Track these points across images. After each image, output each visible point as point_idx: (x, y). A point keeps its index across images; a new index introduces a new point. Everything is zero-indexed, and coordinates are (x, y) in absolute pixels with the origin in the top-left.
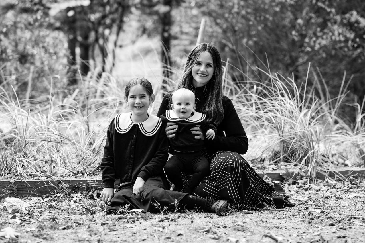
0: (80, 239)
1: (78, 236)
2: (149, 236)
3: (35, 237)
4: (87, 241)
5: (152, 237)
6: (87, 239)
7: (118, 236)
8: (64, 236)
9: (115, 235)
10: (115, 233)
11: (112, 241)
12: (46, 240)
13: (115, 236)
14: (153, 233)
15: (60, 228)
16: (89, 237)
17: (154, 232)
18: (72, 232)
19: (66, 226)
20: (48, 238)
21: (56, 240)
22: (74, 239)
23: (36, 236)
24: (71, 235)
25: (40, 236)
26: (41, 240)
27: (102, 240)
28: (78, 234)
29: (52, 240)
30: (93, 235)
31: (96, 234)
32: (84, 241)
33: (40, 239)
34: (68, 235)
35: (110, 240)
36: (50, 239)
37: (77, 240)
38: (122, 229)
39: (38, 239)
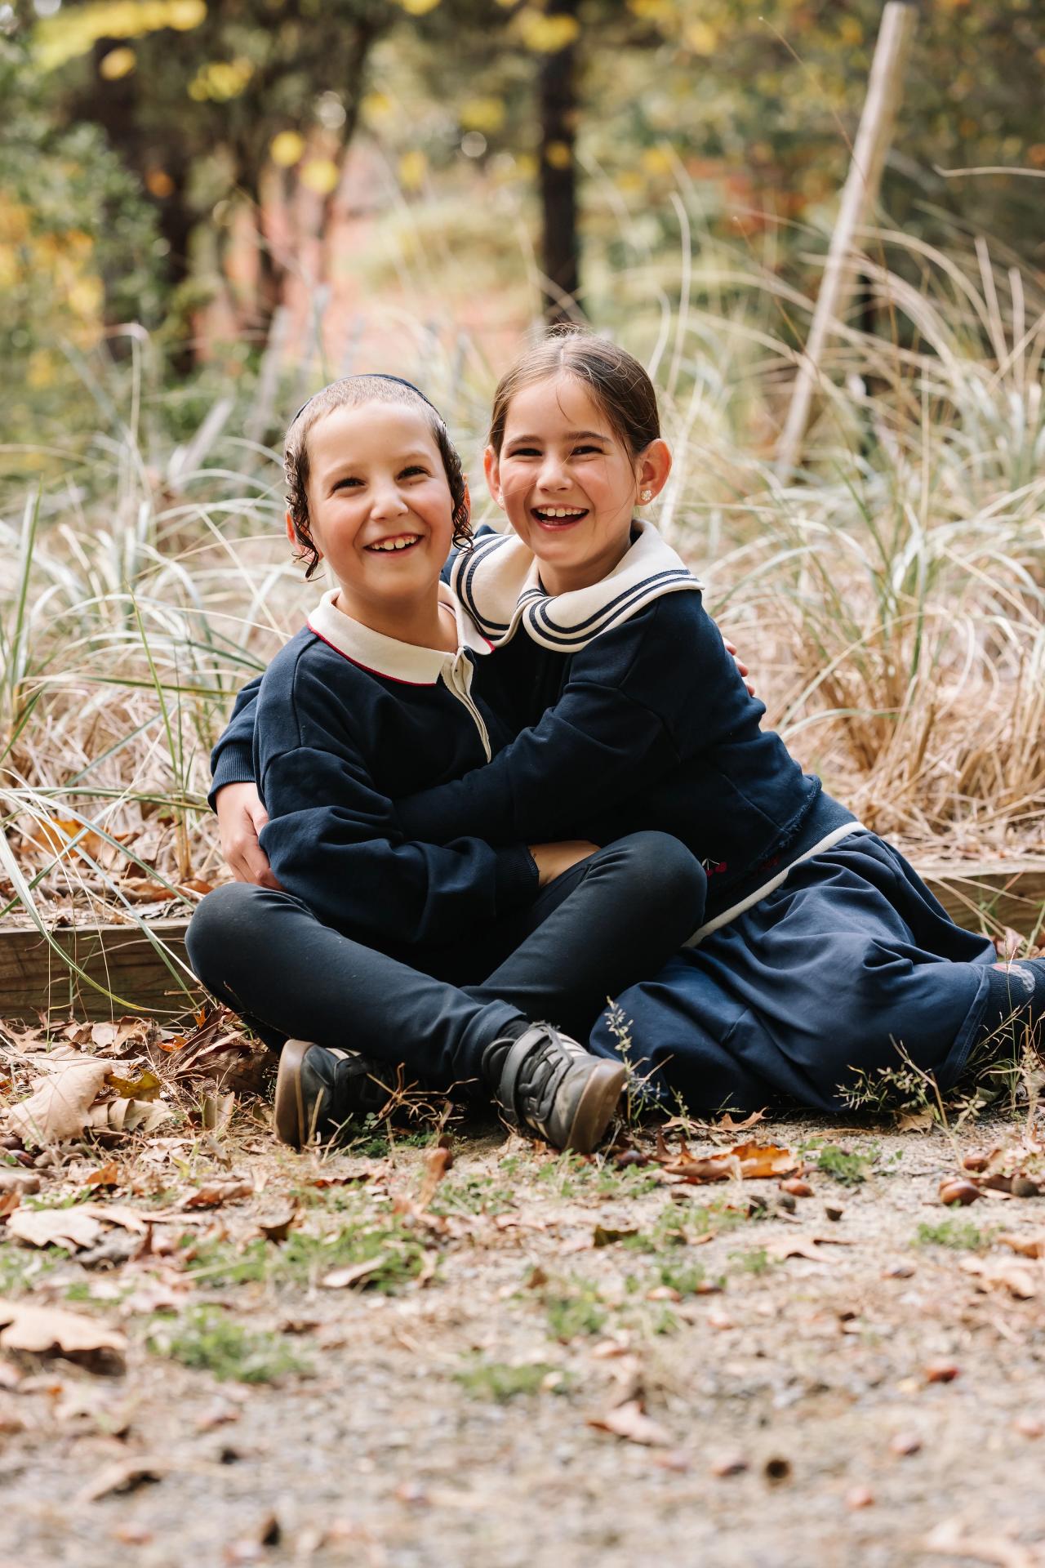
0: (507, 1382)
1: (476, 1349)
2: (966, 1338)
3: (188, 1364)
4: (558, 1392)
5: (983, 1339)
6: (552, 1380)
7: (749, 1346)
8: (381, 1354)
9: (727, 1337)
10: (715, 1310)
11: (732, 1387)
12: (265, 1390)
13: (734, 1345)
14: (973, 1306)
15: (340, 1279)
16: (557, 1353)
17: (977, 1298)
18: (431, 1319)
19: (376, 1263)
20: (279, 1379)
21: (338, 1391)
22: (457, 1379)
23: (194, 1357)
24: (431, 1347)
25: (227, 1362)
26: (241, 1392)
27: (659, 1387)
28: (471, 1333)
29: (309, 1386)
30: (577, 1343)
31: (593, 1329)
32: (533, 1390)
33: (221, 1379)
34: (407, 1339)
35: (709, 1386)
36: (293, 1384)
37: (483, 1389)
38: (749, 1276)
39: (207, 1380)
